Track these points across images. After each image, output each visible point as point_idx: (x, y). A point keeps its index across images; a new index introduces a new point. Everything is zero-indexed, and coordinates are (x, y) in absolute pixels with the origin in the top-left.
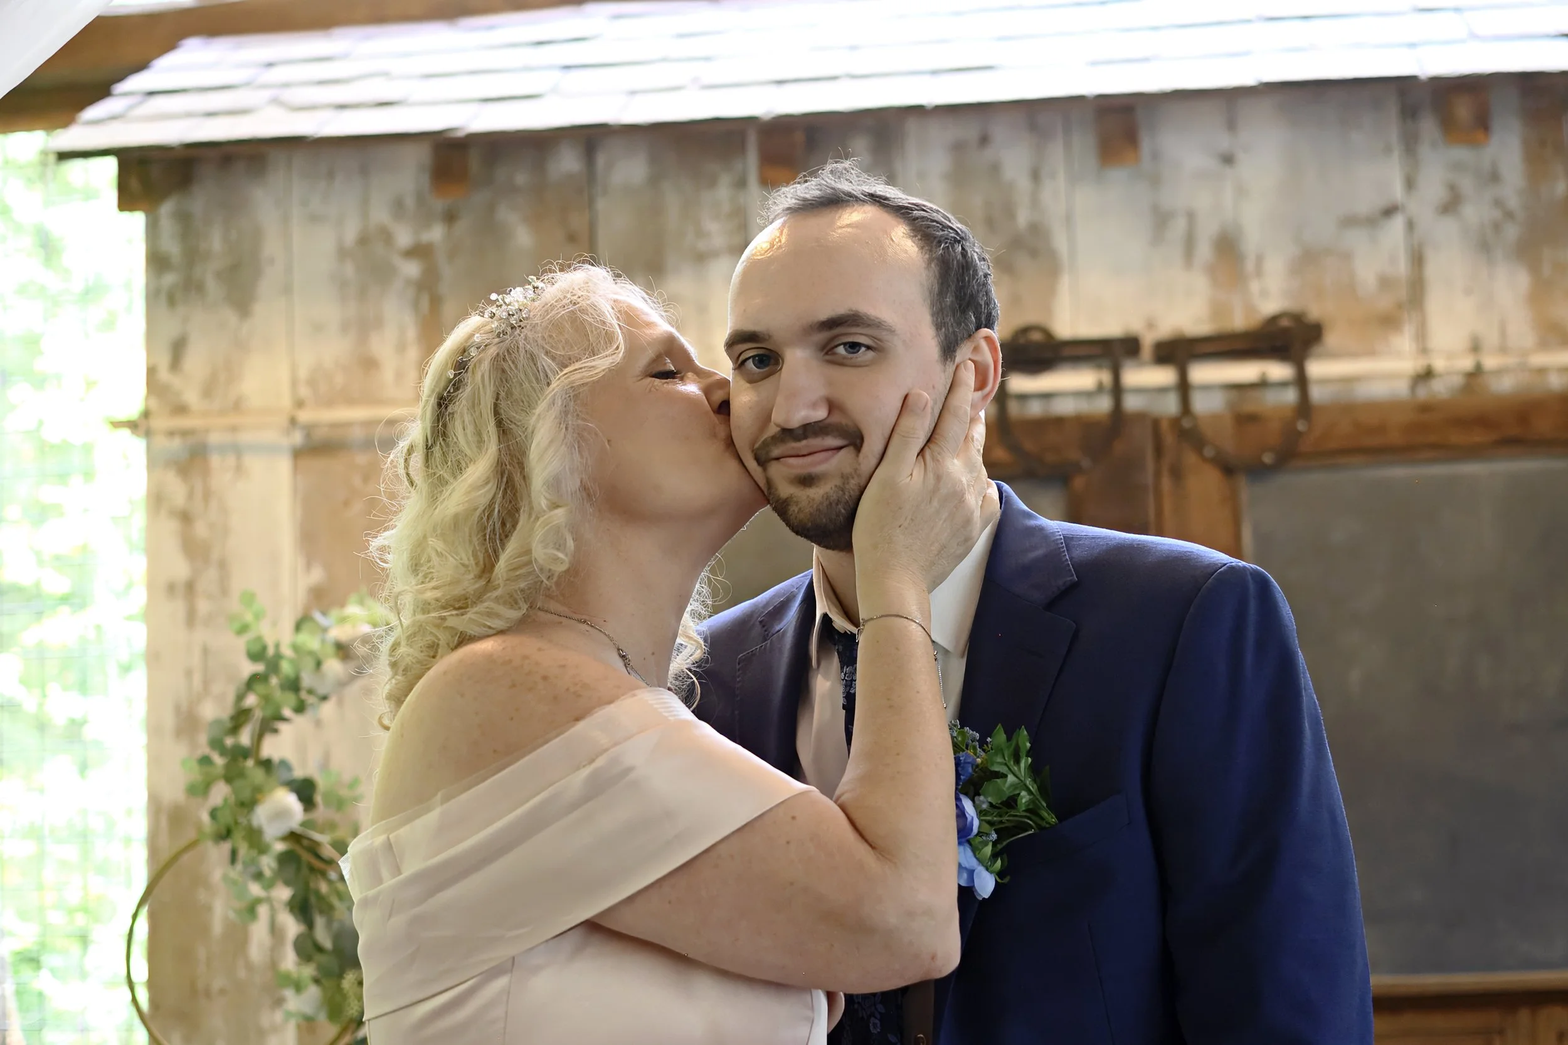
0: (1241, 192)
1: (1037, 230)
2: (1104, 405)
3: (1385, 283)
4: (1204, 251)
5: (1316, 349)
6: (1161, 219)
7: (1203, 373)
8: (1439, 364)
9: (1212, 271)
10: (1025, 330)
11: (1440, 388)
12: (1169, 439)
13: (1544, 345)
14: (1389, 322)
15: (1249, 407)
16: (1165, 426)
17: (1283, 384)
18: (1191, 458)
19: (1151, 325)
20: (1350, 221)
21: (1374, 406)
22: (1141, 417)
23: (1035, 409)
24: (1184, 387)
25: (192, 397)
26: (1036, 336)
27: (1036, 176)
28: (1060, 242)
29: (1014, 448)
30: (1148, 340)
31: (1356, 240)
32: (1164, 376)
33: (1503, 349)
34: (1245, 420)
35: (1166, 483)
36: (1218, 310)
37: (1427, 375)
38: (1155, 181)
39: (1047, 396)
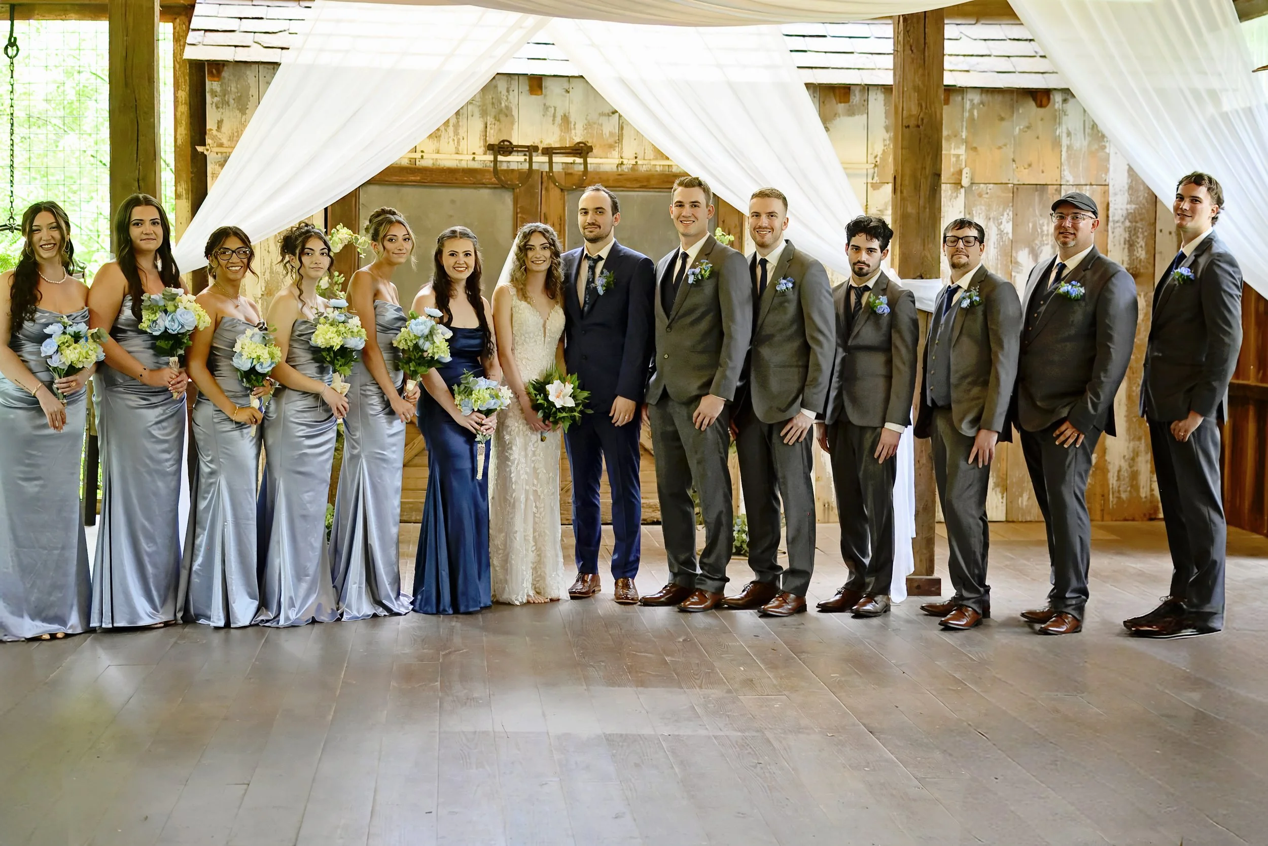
0: (571, 102)
1: (507, 107)
2: (526, 166)
3: (611, 134)
4: (559, 119)
5: (590, 154)
6: (546, 108)
7: (557, 159)
8: (625, 162)
9: (560, 125)
10: (503, 141)
11: (625, 168)
12: (545, 179)
13: (656, 159)
14: (611, 147)
15: (570, 171)
16: (544, 174)
17: (580, 164)
18: (552, 185)
19: (541, 142)
20: (602, 114)
21: (606, 173)
22: (538, 170)
23: (504, 167)
24: (551, 162)
25: (225, 141)
26: (506, 143)
27: (508, 91)
28: (515, 113)
29: (498, 179)
30: (541, 147)
31: (604, 120)
32: (545, 159)
33: (644, 159)
34: (568, 174)
35: (543, 192)
36: (562, 139)
37: (622, 163)
38: (545, 96)
39: (509, 162)
